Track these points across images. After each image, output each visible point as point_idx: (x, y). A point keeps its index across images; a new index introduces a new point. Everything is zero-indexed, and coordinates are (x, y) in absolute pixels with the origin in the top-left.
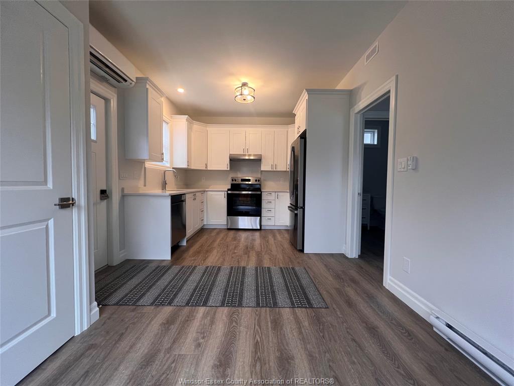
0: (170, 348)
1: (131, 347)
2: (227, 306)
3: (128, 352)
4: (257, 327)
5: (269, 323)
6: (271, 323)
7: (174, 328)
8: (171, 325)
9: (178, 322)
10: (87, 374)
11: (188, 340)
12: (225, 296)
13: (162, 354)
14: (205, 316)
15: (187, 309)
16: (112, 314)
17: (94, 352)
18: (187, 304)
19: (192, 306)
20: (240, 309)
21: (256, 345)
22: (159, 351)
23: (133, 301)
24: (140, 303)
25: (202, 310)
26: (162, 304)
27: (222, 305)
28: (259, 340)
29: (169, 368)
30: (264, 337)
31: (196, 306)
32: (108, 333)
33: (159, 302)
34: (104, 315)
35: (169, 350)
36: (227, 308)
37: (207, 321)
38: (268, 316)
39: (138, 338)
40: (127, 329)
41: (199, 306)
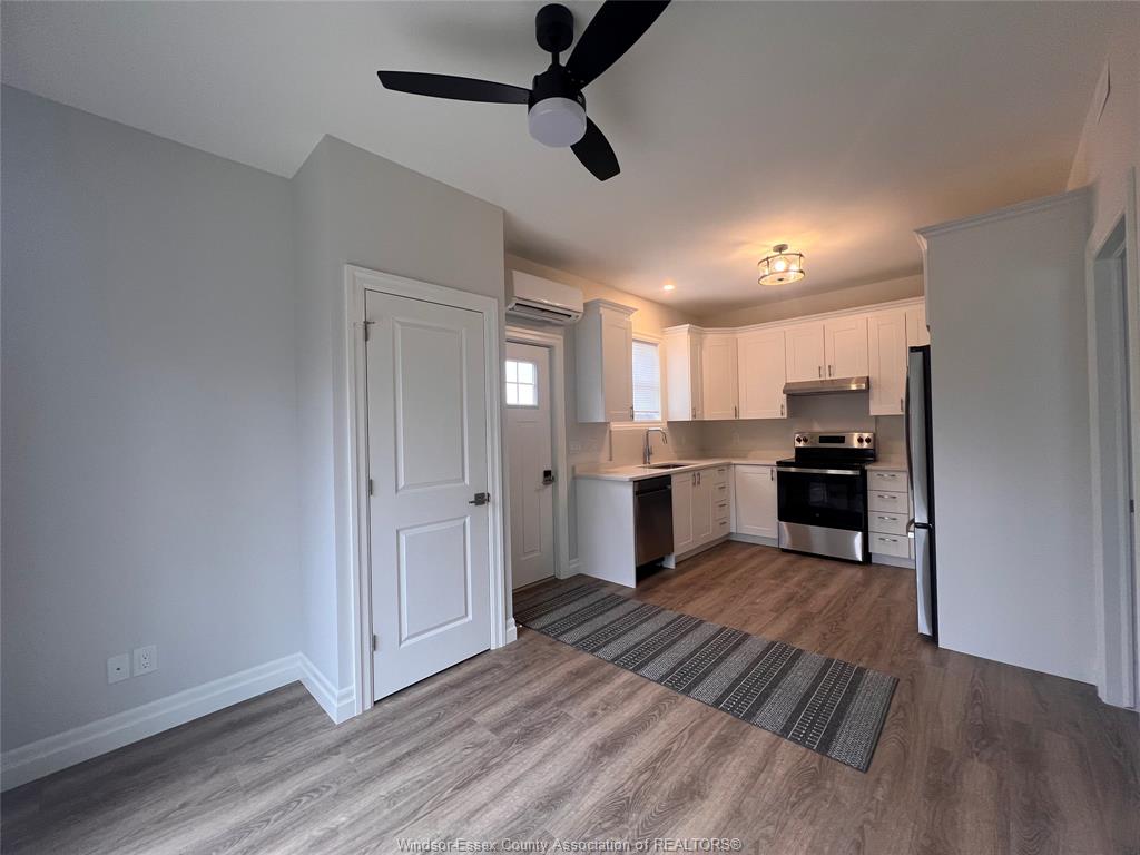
0: (562, 702)
1: (528, 683)
2: (665, 685)
3: (523, 686)
4: (686, 732)
5: (712, 737)
6: (716, 738)
7: (580, 683)
8: (578, 678)
9: (588, 678)
10: (483, 689)
11: (584, 704)
12: (673, 670)
13: (550, 704)
14: (625, 685)
15: (611, 666)
16: (530, 640)
17: (497, 672)
18: (613, 660)
19: (618, 665)
20: (681, 697)
21: (665, 752)
22: (550, 699)
23: (555, 633)
24: (561, 638)
25: (627, 676)
26: (584, 649)
27: (659, 681)
28: (674, 749)
29: (549, 721)
30: (685, 749)
31: (623, 667)
32: (517, 658)
33: (582, 645)
34: (522, 638)
35: (560, 704)
36: (664, 687)
37: (622, 693)
38: (720, 727)
39: (539, 677)
40: (534, 662)
41: (627, 668)
